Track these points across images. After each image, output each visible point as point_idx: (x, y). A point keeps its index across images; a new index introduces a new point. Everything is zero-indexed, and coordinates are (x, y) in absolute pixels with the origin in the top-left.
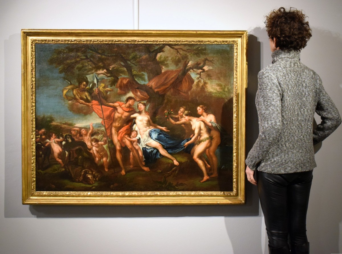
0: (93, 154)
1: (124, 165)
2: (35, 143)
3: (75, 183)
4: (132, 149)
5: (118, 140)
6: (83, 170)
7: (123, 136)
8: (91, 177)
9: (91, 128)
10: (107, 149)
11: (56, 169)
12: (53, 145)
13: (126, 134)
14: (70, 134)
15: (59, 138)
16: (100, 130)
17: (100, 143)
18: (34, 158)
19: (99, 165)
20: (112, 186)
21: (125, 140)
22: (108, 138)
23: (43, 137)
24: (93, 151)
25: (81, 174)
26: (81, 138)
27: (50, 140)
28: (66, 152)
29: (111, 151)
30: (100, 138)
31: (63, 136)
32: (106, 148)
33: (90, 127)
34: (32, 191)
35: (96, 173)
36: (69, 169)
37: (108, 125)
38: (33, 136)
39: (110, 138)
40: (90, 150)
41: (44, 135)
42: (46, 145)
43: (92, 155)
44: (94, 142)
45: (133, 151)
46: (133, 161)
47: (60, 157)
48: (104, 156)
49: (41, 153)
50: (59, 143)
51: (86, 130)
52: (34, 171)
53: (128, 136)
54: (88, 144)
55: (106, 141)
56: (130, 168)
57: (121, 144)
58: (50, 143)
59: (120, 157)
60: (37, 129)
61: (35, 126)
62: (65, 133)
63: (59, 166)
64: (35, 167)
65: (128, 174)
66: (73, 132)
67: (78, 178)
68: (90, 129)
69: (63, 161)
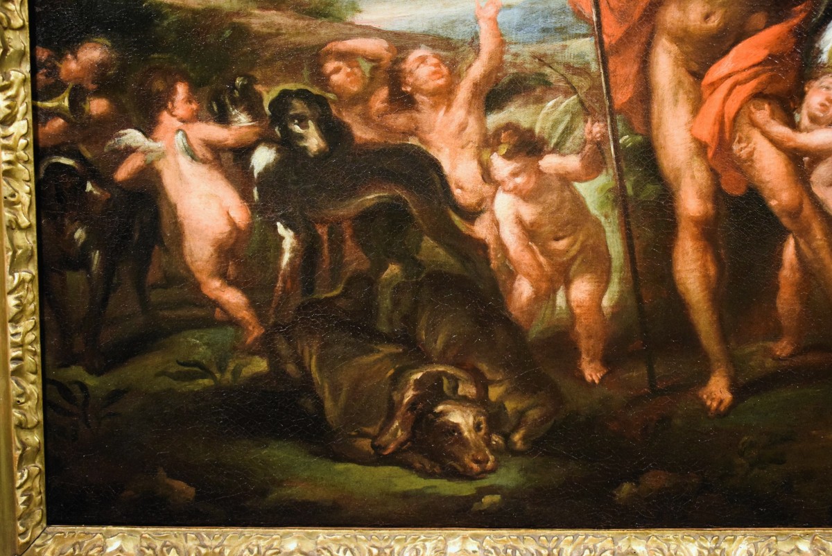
0: (492, 253)
1: (725, 332)
2: (29, 155)
3: (351, 466)
4: (795, 213)
5: (696, 140)
6: (415, 367)
7: (738, 113)
8: (471, 420)
9: (487, 44)
10: (608, 209)
11: (197, 364)
12: (180, 176)
13: (758, 96)
14: (315, 91)
15: (223, 119)
16: (559, 58)
17: (550, 162)
18: (29, 272)
19: (535, 331)
20: (626, 487)
21: (749, 139)
22: (620, 127)
23: (97, 106)
24: (497, 224)
25: (396, 397)
26: (400, 120)
27: (148, 133)
28: (281, 229)
29: (633, 227)
30: (556, 124)
31: (261, 100)
32: (602, 205)
33: (476, 37)
34: (21, 529)
35: (508, 393)
36: (300, 363)
37: (623, 15)
38: (13, 98)
39: (637, 122)
40: (471, 215)
41: (98, 94)
42: (123, 173)
43: (488, 261)
44: (508, 156)
45: (804, 232)
46: (798, 308)
47: (231, 270)
48: (574, 267)
49: (79, 234)
50: (227, 157)
51: (442, 60)
52: (32, 377)
53: (773, 116)
54: (454, 167)
55: (599, 146)
56: (769, 363)
57: (714, 174)
58: (150, 158)
59: (706, 276)
60: (47, 45)
61: (25, 14)
62: (269, 82)
63: (223, 336)
64: (38, 348)
65: (749, 402)
66: (337, 70)
67: (370, 430)
68: (477, 51)
69: (253, 304)
